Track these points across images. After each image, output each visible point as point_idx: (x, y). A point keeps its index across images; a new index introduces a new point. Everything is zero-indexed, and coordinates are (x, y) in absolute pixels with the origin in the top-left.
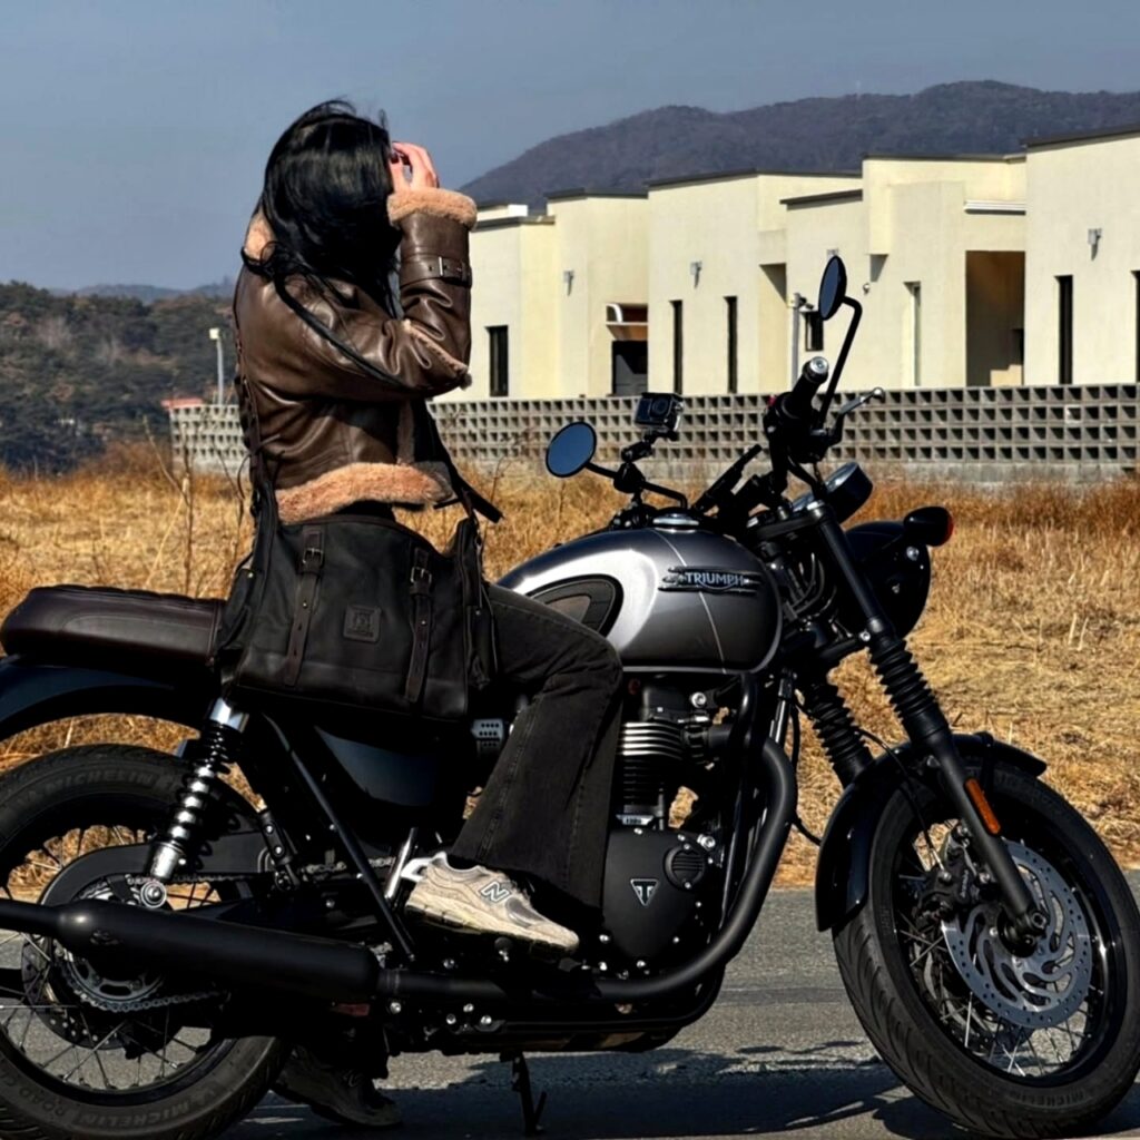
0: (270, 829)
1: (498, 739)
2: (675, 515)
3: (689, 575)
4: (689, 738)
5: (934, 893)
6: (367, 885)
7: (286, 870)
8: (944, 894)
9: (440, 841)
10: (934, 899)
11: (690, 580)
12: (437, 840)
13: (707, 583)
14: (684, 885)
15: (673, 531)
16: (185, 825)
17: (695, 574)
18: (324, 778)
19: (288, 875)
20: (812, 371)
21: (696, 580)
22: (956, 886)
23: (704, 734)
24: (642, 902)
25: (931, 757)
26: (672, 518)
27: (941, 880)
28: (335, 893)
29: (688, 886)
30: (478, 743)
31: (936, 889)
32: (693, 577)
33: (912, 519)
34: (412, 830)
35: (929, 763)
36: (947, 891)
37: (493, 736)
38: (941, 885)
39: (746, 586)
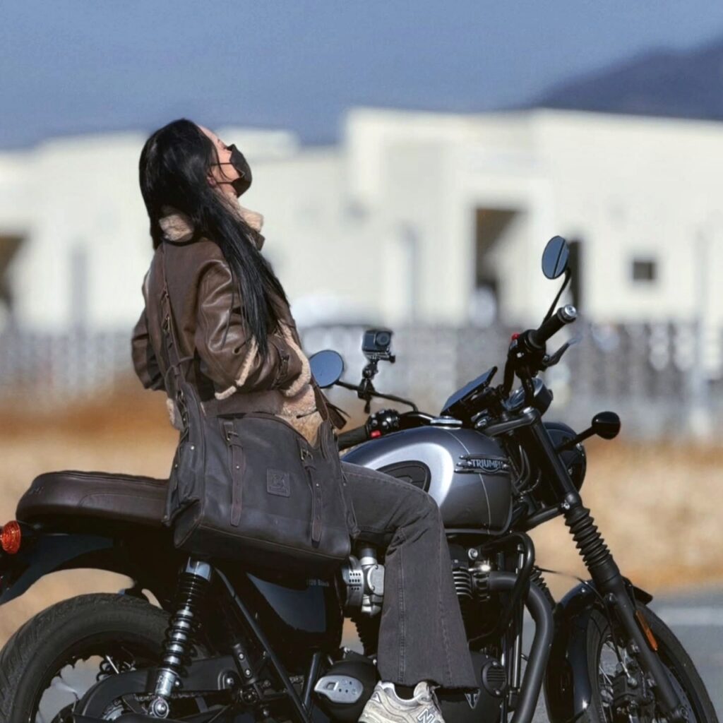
0: (241, 656)
1: (360, 585)
2: (447, 417)
3: (474, 461)
4: (478, 582)
5: (626, 695)
6: (291, 697)
7: (254, 688)
8: (633, 695)
9: (332, 663)
10: (626, 699)
11: (474, 465)
12: (329, 663)
13: (484, 467)
14: (495, 692)
15: (446, 428)
16: (177, 654)
17: (477, 461)
18: (256, 616)
19: (256, 692)
20: (565, 313)
21: (478, 465)
22: (639, 689)
23: (487, 579)
24: (471, 705)
25: (611, 594)
26: (446, 419)
27: (630, 685)
28: (267, 705)
29: (498, 693)
30: (348, 588)
31: (627, 692)
32: (476, 462)
33: (597, 420)
34: (314, 656)
35: (610, 599)
36: (635, 693)
37: (357, 583)
38: (630, 689)
39: (504, 469)
